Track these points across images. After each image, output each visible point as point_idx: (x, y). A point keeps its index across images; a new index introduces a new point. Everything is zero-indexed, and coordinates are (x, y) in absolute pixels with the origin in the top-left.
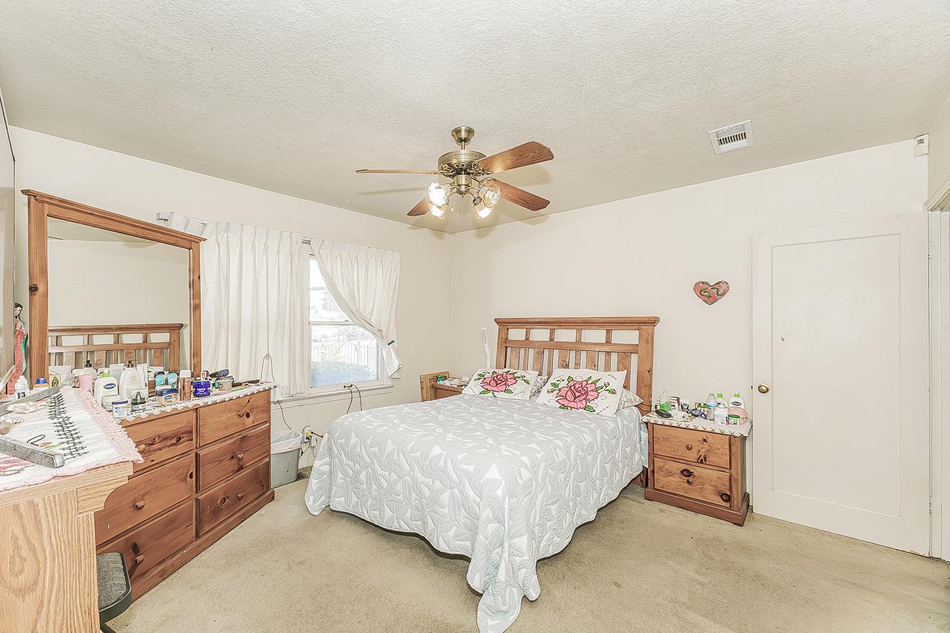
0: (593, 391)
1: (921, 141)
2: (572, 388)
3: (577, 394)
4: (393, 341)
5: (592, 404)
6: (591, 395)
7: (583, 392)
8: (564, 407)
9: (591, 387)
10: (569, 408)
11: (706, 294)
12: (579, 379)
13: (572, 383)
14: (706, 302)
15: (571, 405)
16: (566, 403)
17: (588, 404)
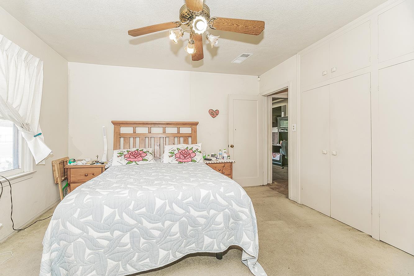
0: (192, 153)
1: (259, 77)
2: (182, 153)
3: (185, 156)
4: (40, 134)
5: (194, 159)
6: (192, 155)
7: (188, 154)
8: (181, 162)
9: (191, 152)
10: (184, 163)
11: (213, 114)
12: (182, 149)
13: (180, 151)
14: (213, 117)
15: (184, 161)
16: (181, 160)
17: (192, 159)
